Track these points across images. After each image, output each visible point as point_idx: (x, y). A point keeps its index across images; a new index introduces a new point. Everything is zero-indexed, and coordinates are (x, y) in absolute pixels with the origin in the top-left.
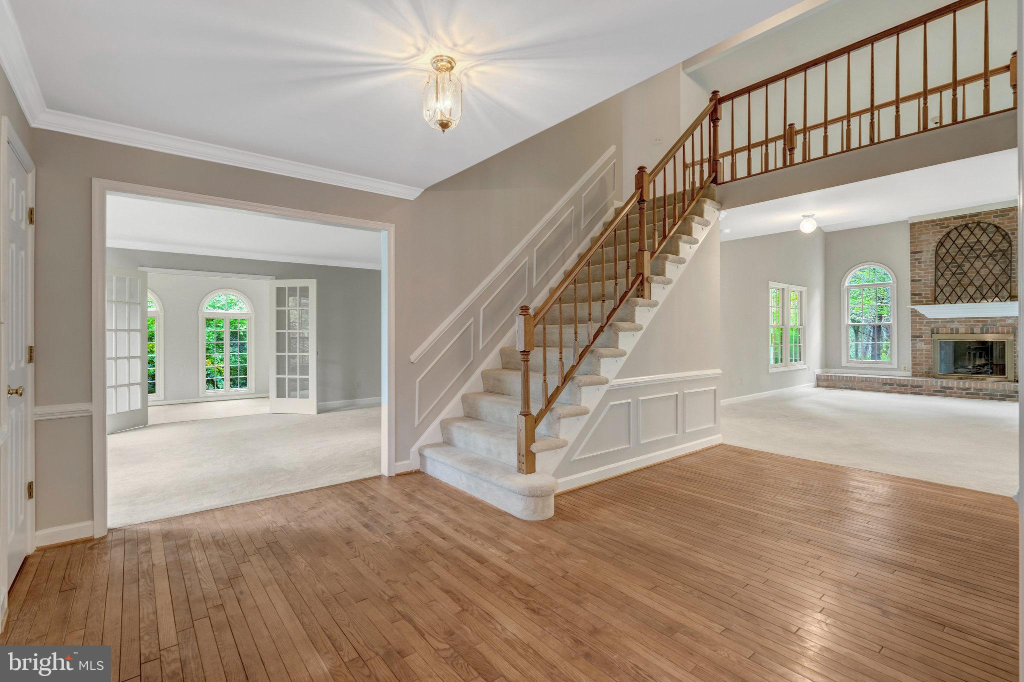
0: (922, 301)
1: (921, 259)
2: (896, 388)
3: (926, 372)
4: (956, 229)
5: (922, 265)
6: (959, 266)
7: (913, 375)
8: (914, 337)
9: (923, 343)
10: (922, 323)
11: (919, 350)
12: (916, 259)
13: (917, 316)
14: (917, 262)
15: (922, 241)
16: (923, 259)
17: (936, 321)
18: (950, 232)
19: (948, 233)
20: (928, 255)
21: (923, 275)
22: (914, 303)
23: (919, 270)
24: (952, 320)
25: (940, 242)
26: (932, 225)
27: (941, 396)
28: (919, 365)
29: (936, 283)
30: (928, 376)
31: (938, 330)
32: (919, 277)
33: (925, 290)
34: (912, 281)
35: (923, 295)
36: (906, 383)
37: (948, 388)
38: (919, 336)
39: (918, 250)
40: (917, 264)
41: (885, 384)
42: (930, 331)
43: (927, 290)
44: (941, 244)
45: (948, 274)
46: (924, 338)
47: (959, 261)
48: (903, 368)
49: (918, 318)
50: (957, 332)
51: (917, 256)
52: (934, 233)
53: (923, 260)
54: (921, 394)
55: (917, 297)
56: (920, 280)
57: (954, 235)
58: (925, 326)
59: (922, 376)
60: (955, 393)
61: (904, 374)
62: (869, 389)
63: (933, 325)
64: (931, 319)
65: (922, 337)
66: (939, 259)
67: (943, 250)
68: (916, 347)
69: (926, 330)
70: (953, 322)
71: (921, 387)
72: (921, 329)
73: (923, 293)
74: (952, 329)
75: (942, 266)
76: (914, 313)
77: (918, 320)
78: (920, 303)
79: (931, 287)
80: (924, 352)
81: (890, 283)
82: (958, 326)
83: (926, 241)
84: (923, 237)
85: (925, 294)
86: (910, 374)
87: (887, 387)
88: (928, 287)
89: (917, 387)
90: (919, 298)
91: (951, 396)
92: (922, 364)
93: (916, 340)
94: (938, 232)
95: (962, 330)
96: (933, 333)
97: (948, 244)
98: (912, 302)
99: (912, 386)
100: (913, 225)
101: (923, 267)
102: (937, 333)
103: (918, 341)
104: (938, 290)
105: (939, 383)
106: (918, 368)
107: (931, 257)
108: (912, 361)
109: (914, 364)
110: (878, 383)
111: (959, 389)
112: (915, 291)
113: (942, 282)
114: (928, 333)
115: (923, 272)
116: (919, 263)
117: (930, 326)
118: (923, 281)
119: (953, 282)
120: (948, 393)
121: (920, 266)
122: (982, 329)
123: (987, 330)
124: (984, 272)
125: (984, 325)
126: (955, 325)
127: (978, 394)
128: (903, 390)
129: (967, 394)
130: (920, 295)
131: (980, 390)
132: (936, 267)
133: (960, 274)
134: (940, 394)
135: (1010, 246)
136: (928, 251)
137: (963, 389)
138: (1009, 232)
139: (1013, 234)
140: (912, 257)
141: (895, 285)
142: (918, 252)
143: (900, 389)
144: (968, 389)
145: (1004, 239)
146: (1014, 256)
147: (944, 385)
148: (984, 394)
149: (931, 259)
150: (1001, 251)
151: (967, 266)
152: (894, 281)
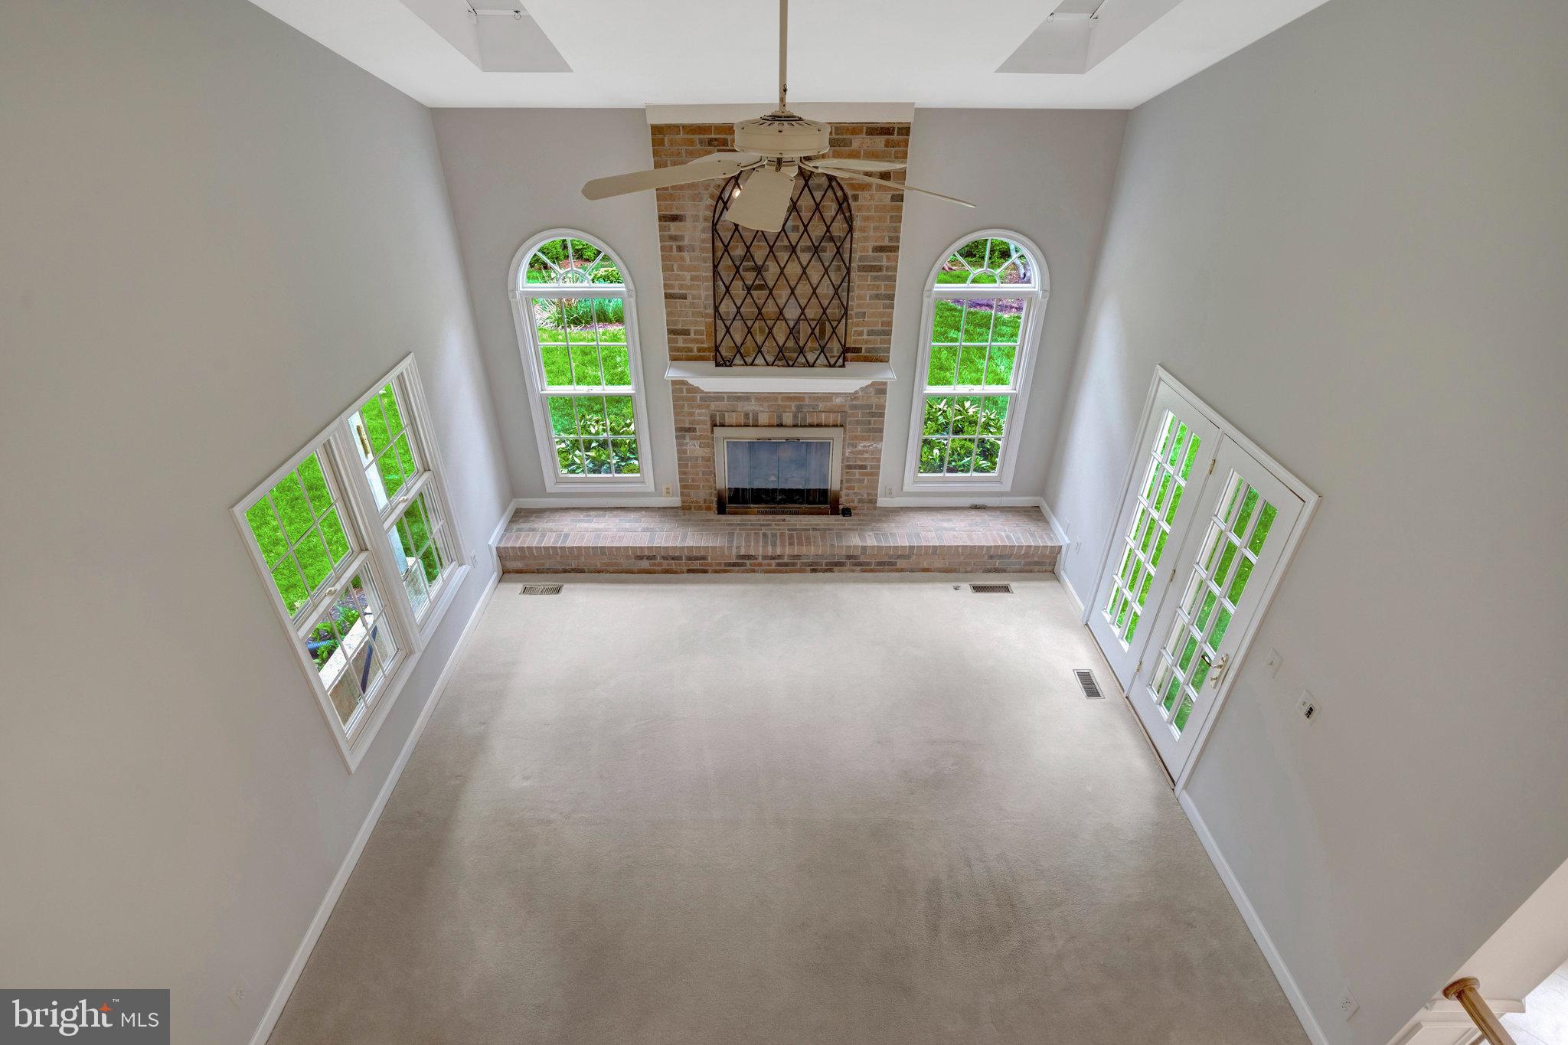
0: (691, 350)
1: (682, 238)
2: (660, 564)
3: (705, 502)
5: (685, 254)
6: (759, 270)
7: (684, 507)
8: (683, 431)
9: (697, 444)
10: (694, 399)
11: (691, 458)
12: (673, 238)
13: (683, 390)
14: (674, 244)
16: (686, 239)
17: (718, 397)
21: (688, 282)
22: (675, 353)
23: (681, 268)
24: (746, 396)
25: (720, 198)
26: (701, 142)
28: (692, 487)
29: (716, 309)
30: (709, 508)
31: (722, 417)
32: (681, 287)
33: (696, 323)
34: (668, 296)
35: (692, 336)
36: (677, 554)
38: (689, 428)
39: (675, 212)
40: (675, 252)
41: (640, 558)
42: (708, 419)
43: (699, 324)
44: (722, 201)
45: (738, 289)
46: (698, 433)
47: (759, 259)
48: (664, 491)
50: (756, 423)
51: (674, 228)
53: (686, 242)
55: (680, 338)
56: (683, 297)
58: (699, 407)
59: (700, 510)
60: (760, 565)
61: (668, 503)
63: (713, 405)
64: (706, 393)
65: (694, 430)
66: (719, 247)
67: (727, 224)
68: (685, 452)
69: (702, 416)
70: (748, 400)
71: (704, 558)
72: (692, 414)
73: (692, 329)
74: (747, 415)
75: (726, 267)
77: (685, 394)
78: (687, 354)
79: (707, 316)
80: (700, 461)
81: (621, 293)
82: (757, 408)
85: (696, 332)
86: (677, 502)
88: (700, 314)
89: (697, 558)
90: (685, 341)
92: (698, 486)
93: (684, 437)
95: (764, 418)
96: (714, 424)
98: (671, 349)
99: (690, 558)
100: (658, 131)
101: (688, 262)
102: (722, 424)
103: (688, 438)
104: (721, 332)
106: (692, 492)
107: (704, 236)
108: (681, 480)
109: (684, 484)
111: (765, 557)
112: (675, 323)
113: (728, 307)
114: (704, 422)
115: (687, 275)
116: (680, 249)
117: (708, 407)
118: (689, 298)
119: (748, 310)
120: (749, 567)
121: (682, 259)
122: (795, 417)
123: (804, 419)
124: (803, 290)
125: (799, 408)
126: (751, 406)
127: (794, 564)
128: (674, 568)
129: (778, 565)
130: (686, 332)
131: (798, 557)
132: (715, 267)
133: (760, 287)
134: (737, 568)
135: (851, 230)
136: (696, 218)
137: (773, 558)
138: (850, 193)
139: (856, 198)
140: (661, 229)
141: (633, 300)
142: (675, 218)
143: (668, 565)
144: (780, 557)
145: (840, 209)
146: (856, 256)
147: (743, 552)
148: (803, 564)
149: (703, 241)
150: (832, 239)
151: (773, 269)
152: (629, 290)
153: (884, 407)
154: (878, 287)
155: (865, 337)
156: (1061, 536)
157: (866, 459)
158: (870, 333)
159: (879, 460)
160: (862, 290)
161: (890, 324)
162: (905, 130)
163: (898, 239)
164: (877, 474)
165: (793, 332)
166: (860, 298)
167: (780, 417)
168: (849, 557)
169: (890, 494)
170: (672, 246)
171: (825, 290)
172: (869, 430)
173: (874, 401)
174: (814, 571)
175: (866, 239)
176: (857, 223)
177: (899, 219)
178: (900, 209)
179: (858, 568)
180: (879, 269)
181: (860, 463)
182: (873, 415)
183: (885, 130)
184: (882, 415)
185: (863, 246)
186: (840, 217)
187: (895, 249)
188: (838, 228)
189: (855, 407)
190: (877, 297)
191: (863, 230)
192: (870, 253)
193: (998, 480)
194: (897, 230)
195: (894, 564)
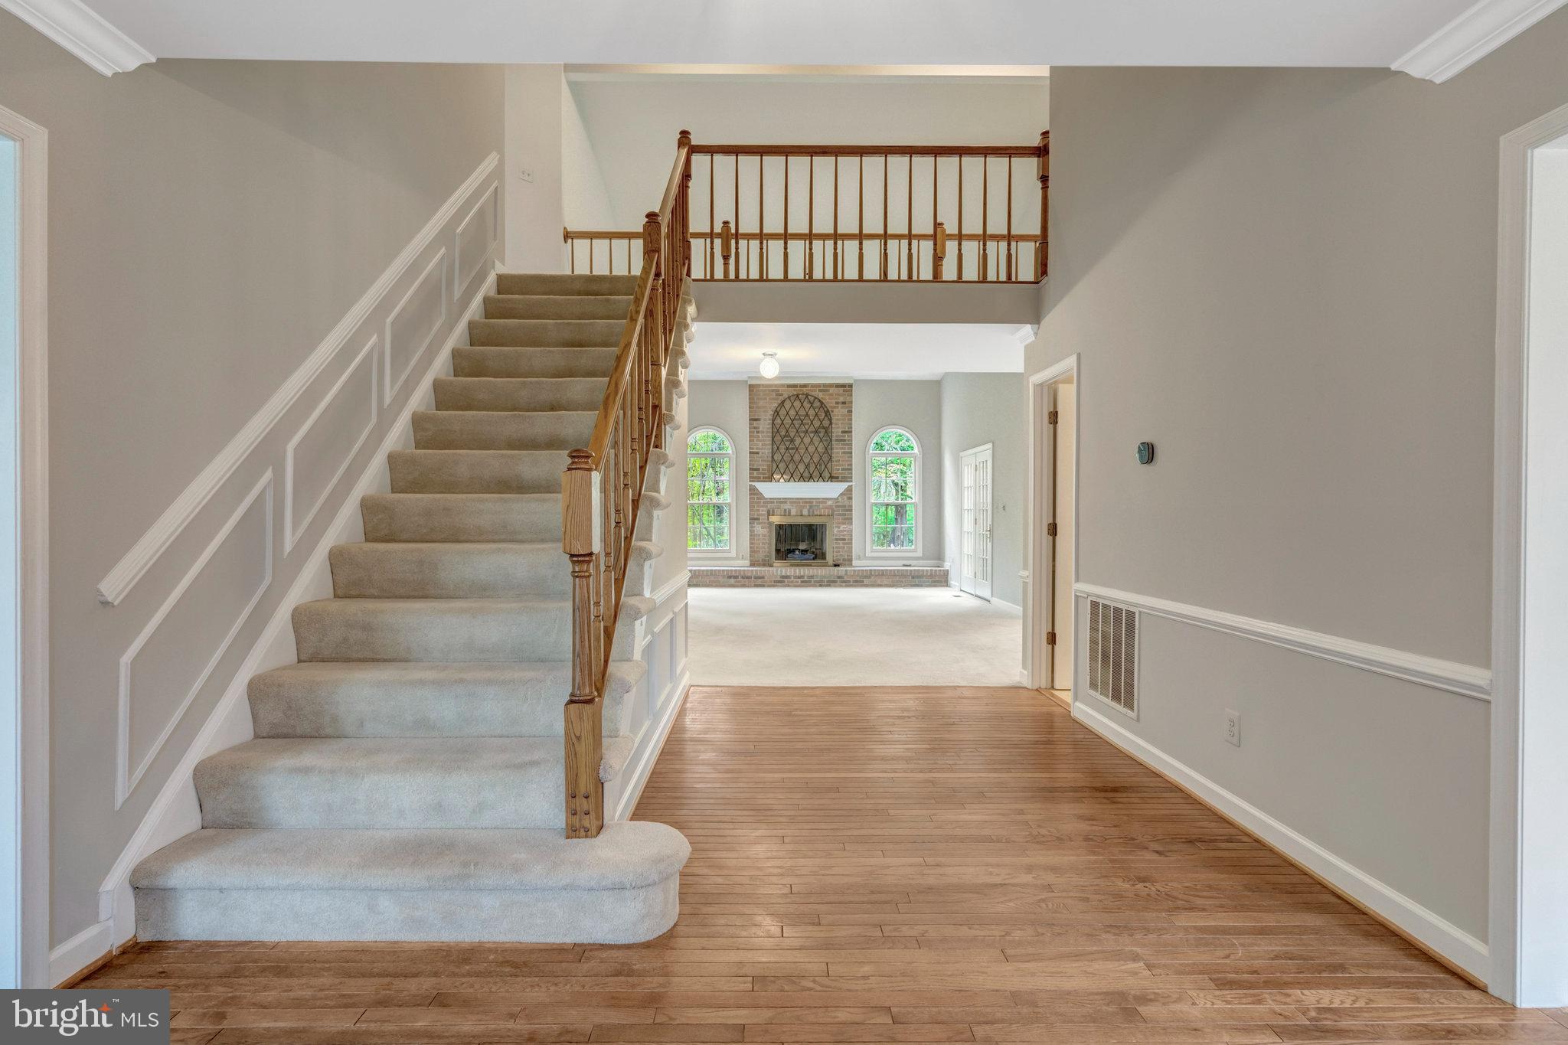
0: (760, 478)
1: (758, 428)
2: (739, 582)
3: (761, 560)
4: (789, 398)
5: (760, 435)
6: (792, 441)
7: (752, 565)
8: (753, 519)
9: (760, 526)
11: (756, 535)
12: (755, 428)
13: (754, 494)
15: (759, 407)
17: (771, 501)
18: (784, 401)
19: (783, 402)
20: (765, 425)
21: (760, 447)
22: (752, 479)
23: (758, 440)
24: (784, 501)
25: (776, 410)
26: (769, 391)
27: (781, 586)
28: (756, 552)
29: (773, 457)
30: (764, 565)
31: (773, 511)
32: (757, 448)
33: (762, 465)
34: (750, 453)
35: (760, 471)
36: (749, 574)
37: (787, 577)
38: (756, 518)
39: (756, 417)
40: (755, 434)
42: (766, 513)
43: (764, 466)
44: (777, 413)
45: (782, 448)
46: (760, 521)
47: (792, 434)
48: (742, 557)
49: (756, 497)
50: (789, 515)
51: (755, 424)
52: (770, 399)
53: (761, 429)
54: (763, 586)
55: (755, 472)
56: (758, 453)
57: (788, 405)
58: (762, 507)
59: (759, 565)
60: (792, 582)
61: (742, 564)
62: (714, 584)
63: (769, 506)
64: (767, 498)
65: (758, 519)
66: (775, 431)
67: (778, 421)
68: (753, 531)
69: (763, 511)
70: (786, 502)
71: (763, 578)
72: (758, 510)
73: (761, 468)
74: (785, 510)
75: (778, 438)
76: (753, 491)
77: (755, 499)
78: (758, 480)
79: (768, 461)
80: (760, 537)
81: (728, 454)
82: (790, 507)
83: (764, 407)
84: (761, 403)
85: (763, 469)
86: (747, 563)
87: (732, 581)
88: (765, 461)
89: (758, 578)
90: (757, 474)
91: (789, 586)
92: (759, 551)
93: (753, 523)
94: (774, 399)
95: (793, 512)
96: (769, 515)
97: (783, 412)
98: (750, 477)
99: (755, 578)
100: (751, 387)
101: (761, 438)
102: (773, 515)
103: (755, 524)
104: (775, 466)
105: (779, 572)
106: (756, 555)
107: (768, 426)
108: (750, 548)
109: (752, 551)
110: (723, 577)
111: (795, 577)
112: (753, 465)
113: (777, 457)
114: (763, 515)
115: (760, 443)
116: (758, 432)
117: (766, 506)
118: (760, 454)
119: (787, 458)
120: (786, 583)
121: (759, 436)
122: (809, 511)
123: (813, 511)
124: (811, 449)
125: (811, 507)
126: (787, 506)
127: (810, 582)
128: (747, 583)
129: (802, 582)
130: (758, 469)
131: (812, 577)
132: (773, 439)
133: (792, 449)
134: (780, 584)
135: (831, 424)
136: (765, 420)
137: (799, 578)
138: (830, 410)
139: (832, 411)
140: (750, 424)
141: (735, 456)
142: (756, 420)
143: (745, 582)
144: (802, 577)
145: (826, 415)
146: (834, 435)
147: (783, 574)
148: (815, 582)
149: (768, 428)
150: (824, 428)
151: (798, 441)
152: (733, 452)
153: (851, 506)
154: (844, 449)
155: (840, 471)
156: (947, 565)
157: (844, 535)
158: (842, 469)
159: (851, 535)
160: (837, 451)
161: (851, 465)
162: (851, 386)
163: (851, 428)
164: (851, 544)
165: (807, 466)
166: (838, 453)
167: (801, 511)
168: (839, 577)
169: (859, 558)
170: (754, 431)
171: (821, 449)
172: (847, 519)
173: (847, 503)
174: (821, 586)
175: (838, 428)
176: (834, 421)
177: (851, 420)
178: (851, 415)
179: (844, 584)
180: (845, 440)
181: (842, 537)
182: (847, 511)
183: (843, 386)
184: (851, 510)
185: (837, 431)
186: (826, 418)
187: (851, 432)
188: (826, 423)
189: (838, 506)
190: (844, 453)
191: (836, 424)
192: (840, 434)
193: (915, 551)
194: (851, 424)
195: (863, 582)
